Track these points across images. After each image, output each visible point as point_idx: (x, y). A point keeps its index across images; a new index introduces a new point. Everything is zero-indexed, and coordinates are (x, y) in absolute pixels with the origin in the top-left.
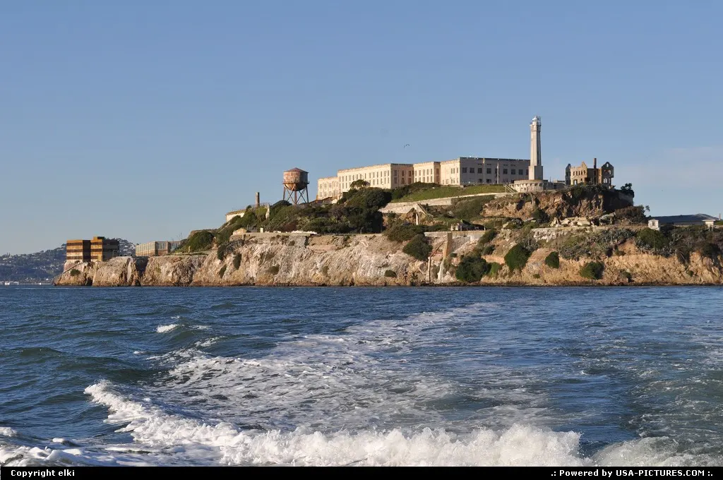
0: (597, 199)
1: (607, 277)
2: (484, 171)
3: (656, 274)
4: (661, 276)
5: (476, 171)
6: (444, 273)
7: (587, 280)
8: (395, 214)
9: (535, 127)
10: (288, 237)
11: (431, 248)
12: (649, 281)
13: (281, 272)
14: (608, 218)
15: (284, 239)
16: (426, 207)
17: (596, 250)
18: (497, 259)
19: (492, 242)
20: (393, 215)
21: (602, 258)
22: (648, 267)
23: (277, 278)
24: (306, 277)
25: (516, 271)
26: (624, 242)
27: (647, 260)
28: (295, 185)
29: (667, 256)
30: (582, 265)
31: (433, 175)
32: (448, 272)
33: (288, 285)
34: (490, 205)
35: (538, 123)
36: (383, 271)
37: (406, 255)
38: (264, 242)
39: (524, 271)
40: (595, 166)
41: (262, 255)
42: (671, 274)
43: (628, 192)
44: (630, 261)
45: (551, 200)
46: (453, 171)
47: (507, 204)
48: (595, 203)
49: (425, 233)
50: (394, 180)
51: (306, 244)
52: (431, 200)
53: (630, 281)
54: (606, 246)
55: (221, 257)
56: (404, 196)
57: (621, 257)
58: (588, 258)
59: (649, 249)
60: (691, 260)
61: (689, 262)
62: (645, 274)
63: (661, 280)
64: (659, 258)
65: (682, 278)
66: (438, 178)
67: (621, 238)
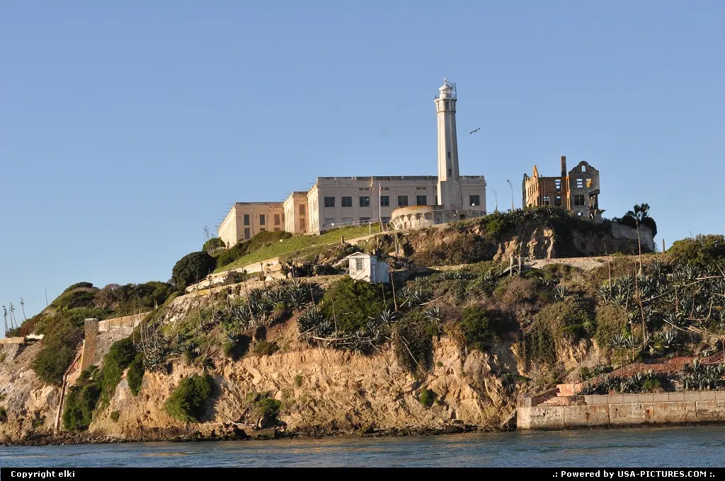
1: (224, 415)
2: (374, 201)
4: (349, 409)
5: (356, 202)
7: (178, 423)
11: (73, 357)
12: (316, 423)
21: (217, 364)
26: (285, 318)
27: (322, 363)
29: (367, 351)
31: (294, 218)
40: (562, 171)
42: (377, 401)
43: (640, 222)
44: (285, 369)
46: (315, 206)
50: (244, 233)
57: (265, 358)
58: (189, 365)
59: (326, 332)
60: (436, 360)
61: (429, 364)
62: (312, 404)
63: (343, 419)
64: (349, 358)
65: (402, 411)
66: (303, 222)
67: (278, 310)
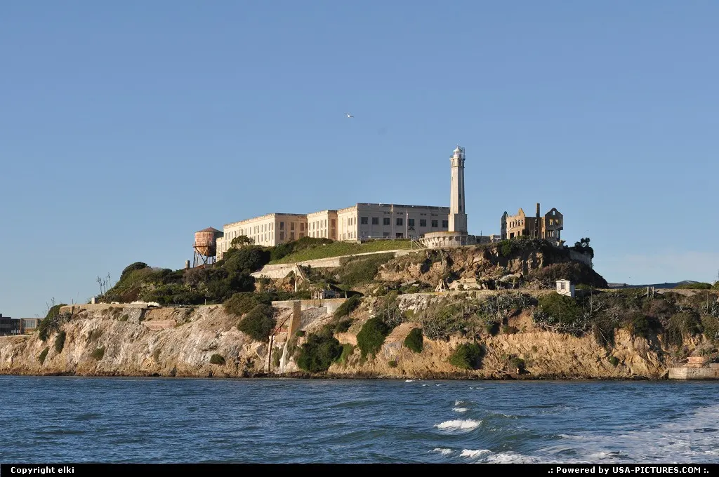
0: (535, 259)
1: (489, 366)
2: (393, 222)
3: (562, 362)
4: (570, 365)
5: (381, 221)
6: (287, 359)
7: (459, 370)
8: (270, 279)
9: (456, 161)
10: (121, 309)
11: (273, 324)
12: (551, 372)
13: (107, 358)
14: (510, 280)
15: (117, 312)
16: (307, 271)
17: (475, 325)
18: (349, 339)
19: (352, 315)
20: (267, 281)
21: (483, 337)
22: (551, 351)
23: (104, 364)
24: (135, 363)
25: (369, 356)
26: (517, 314)
27: (549, 340)
28: (207, 248)
29: (579, 335)
30: (454, 348)
31: (327, 228)
32: (291, 358)
33: (114, 374)
34: (387, 266)
35: (460, 156)
36: (209, 355)
37: (241, 332)
38: (96, 316)
39: (378, 356)
40: (538, 214)
41: (90, 333)
42: (585, 362)
43: (584, 249)
44: (524, 342)
45: (469, 259)
46: (350, 222)
47: (409, 265)
48: (532, 264)
49: (273, 302)
50: (280, 235)
51: (142, 318)
52: (316, 260)
53: (522, 371)
54: (489, 318)
55: (44, 337)
56: (286, 256)
57: (511, 336)
58: (462, 337)
59: (552, 324)
60: (617, 341)
61: (613, 343)
62: (546, 362)
63: (568, 370)
64: (566, 338)
65: (601, 367)
66: (333, 232)
67: (514, 309)
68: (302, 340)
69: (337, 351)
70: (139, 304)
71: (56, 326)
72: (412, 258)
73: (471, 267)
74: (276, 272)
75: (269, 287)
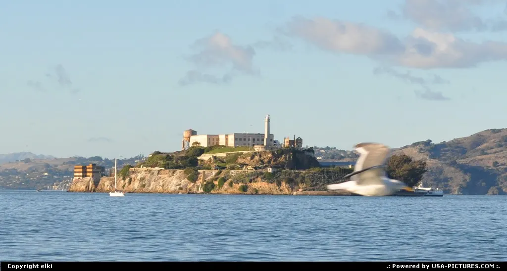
1: (249, 191)
3: (267, 190)
5: (243, 139)
7: (241, 192)
9: (267, 120)
10: (151, 170)
11: (197, 178)
13: (146, 187)
16: (215, 158)
17: (246, 180)
18: (216, 183)
19: (219, 176)
20: (202, 160)
22: (264, 187)
23: (145, 189)
24: (156, 189)
25: (220, 188)
26: (257, 177)
28: (189, 138)
29: (272, 183)
30: (240, 186)
32: (202, 188)
34: (240, 157)
35: (268, 118)
36: (178, 187)
37: (188, 180)
38: (142, 172)
39: (222, 188)
41: (141, 178)
43: (311, 151)
46: (232, 139)
47: (247, 157)
49: (199, 171)
50: (209, 143)
51: (158, 174)
52: (219, 154)
53: (257, 193)
54: (250, 178)
55: (124, 179)
56: (210, 151)
58: (242, 183)
59: (265, 180)
60: (282, 185)
61: (280, 186)
62: (263, 190)
64: (268, 184)
65: (277, 192)
66: (227, 143)
67: (256, 176)
68: (205, 183)
69: (213, 186)
70: (157, 168)
71: (128, 176)
72: (248, 155)
73: (267, 158)
74: (205, 157)
75: (203, 162)
